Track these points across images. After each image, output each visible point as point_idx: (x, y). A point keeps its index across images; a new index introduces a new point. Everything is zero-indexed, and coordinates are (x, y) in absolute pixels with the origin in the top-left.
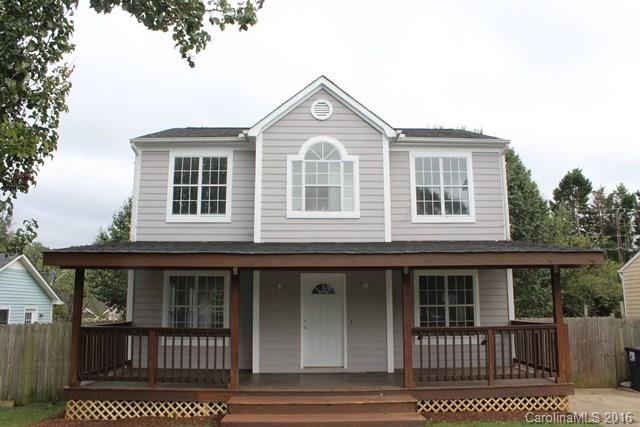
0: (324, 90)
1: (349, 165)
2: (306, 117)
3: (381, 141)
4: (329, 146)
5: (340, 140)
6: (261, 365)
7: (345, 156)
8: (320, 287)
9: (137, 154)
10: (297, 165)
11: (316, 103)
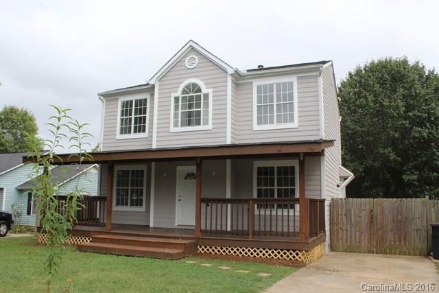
0: (193, 49)
1: (206, 96)
2: (183, 68)
3: (226, 77)
4: (195, 85)
5: (202, 80)
6: (154, 222)
7: (204, 91)
8: (189, 175)
9: (103, 102)
10: (177, 99)
11: (188, 58)
